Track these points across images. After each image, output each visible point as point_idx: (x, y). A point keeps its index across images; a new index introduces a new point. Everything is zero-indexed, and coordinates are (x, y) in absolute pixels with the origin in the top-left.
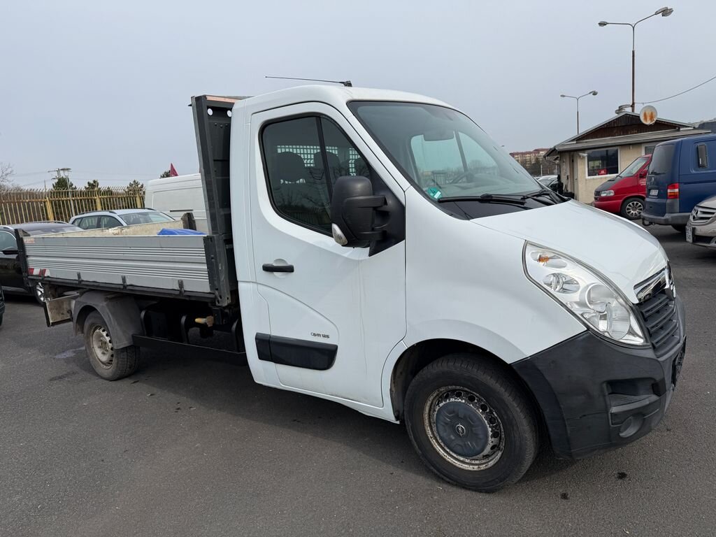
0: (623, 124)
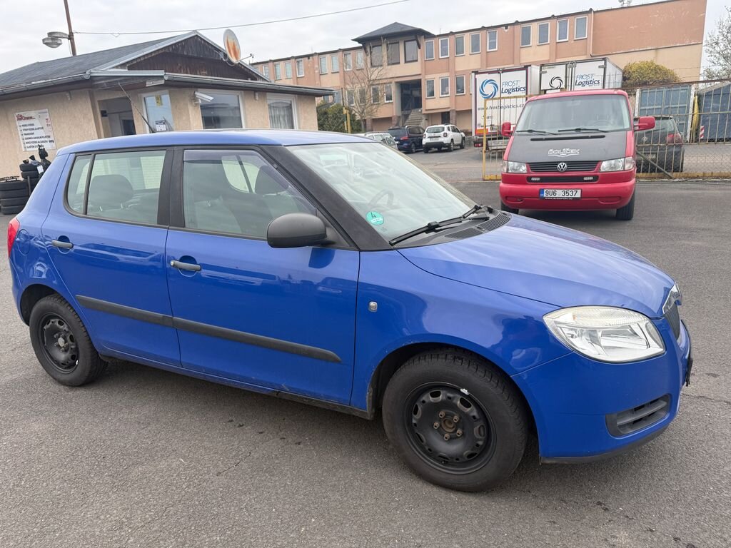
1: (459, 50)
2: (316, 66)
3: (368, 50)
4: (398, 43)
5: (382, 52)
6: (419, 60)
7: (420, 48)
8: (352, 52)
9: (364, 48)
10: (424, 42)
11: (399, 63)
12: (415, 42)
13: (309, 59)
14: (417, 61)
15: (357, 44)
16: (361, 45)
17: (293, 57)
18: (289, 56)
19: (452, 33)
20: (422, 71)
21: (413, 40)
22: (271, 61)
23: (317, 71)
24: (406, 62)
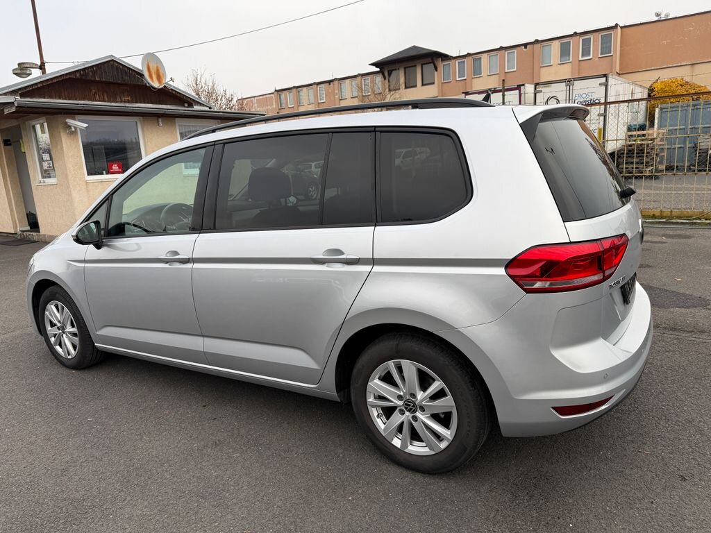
0: (111, 80)
1: (477, 71)
2: (336, 91)
3: (386, 74)
4: (415, 66)
5: (400, 76)
6: (436, 82)
7: (436, 70)
8: (371, 76)
9: (381, 72)
10: (441, 65)
11: (416, 86)
12: (432, 65)
13: (330, 84)
14: (433, 83)
15: (375, 69)
16: (378, 69)
17: (315, 83)
18: (312, 82)
19: (469, 55)
20: (439, 93)
21: (430, 63)
22: (295, 87)
23: (337, 97)
24: (423, 85)
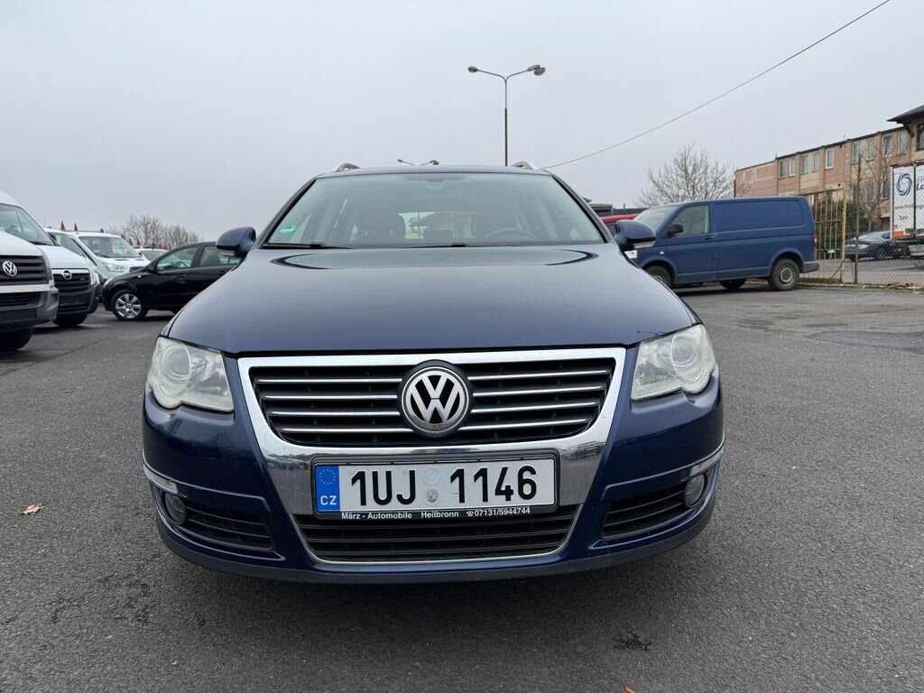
2: (848, 155)
8: (894, 134)
13: (841, 147)
17: (823, 147)
18: (819, 146)
22: (799, 153)
